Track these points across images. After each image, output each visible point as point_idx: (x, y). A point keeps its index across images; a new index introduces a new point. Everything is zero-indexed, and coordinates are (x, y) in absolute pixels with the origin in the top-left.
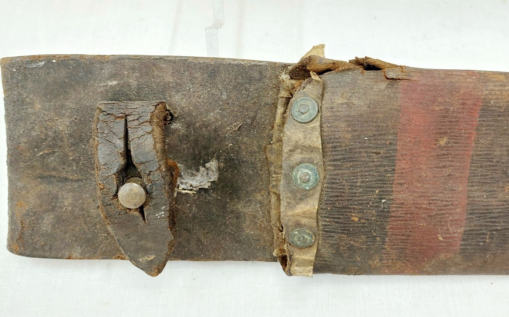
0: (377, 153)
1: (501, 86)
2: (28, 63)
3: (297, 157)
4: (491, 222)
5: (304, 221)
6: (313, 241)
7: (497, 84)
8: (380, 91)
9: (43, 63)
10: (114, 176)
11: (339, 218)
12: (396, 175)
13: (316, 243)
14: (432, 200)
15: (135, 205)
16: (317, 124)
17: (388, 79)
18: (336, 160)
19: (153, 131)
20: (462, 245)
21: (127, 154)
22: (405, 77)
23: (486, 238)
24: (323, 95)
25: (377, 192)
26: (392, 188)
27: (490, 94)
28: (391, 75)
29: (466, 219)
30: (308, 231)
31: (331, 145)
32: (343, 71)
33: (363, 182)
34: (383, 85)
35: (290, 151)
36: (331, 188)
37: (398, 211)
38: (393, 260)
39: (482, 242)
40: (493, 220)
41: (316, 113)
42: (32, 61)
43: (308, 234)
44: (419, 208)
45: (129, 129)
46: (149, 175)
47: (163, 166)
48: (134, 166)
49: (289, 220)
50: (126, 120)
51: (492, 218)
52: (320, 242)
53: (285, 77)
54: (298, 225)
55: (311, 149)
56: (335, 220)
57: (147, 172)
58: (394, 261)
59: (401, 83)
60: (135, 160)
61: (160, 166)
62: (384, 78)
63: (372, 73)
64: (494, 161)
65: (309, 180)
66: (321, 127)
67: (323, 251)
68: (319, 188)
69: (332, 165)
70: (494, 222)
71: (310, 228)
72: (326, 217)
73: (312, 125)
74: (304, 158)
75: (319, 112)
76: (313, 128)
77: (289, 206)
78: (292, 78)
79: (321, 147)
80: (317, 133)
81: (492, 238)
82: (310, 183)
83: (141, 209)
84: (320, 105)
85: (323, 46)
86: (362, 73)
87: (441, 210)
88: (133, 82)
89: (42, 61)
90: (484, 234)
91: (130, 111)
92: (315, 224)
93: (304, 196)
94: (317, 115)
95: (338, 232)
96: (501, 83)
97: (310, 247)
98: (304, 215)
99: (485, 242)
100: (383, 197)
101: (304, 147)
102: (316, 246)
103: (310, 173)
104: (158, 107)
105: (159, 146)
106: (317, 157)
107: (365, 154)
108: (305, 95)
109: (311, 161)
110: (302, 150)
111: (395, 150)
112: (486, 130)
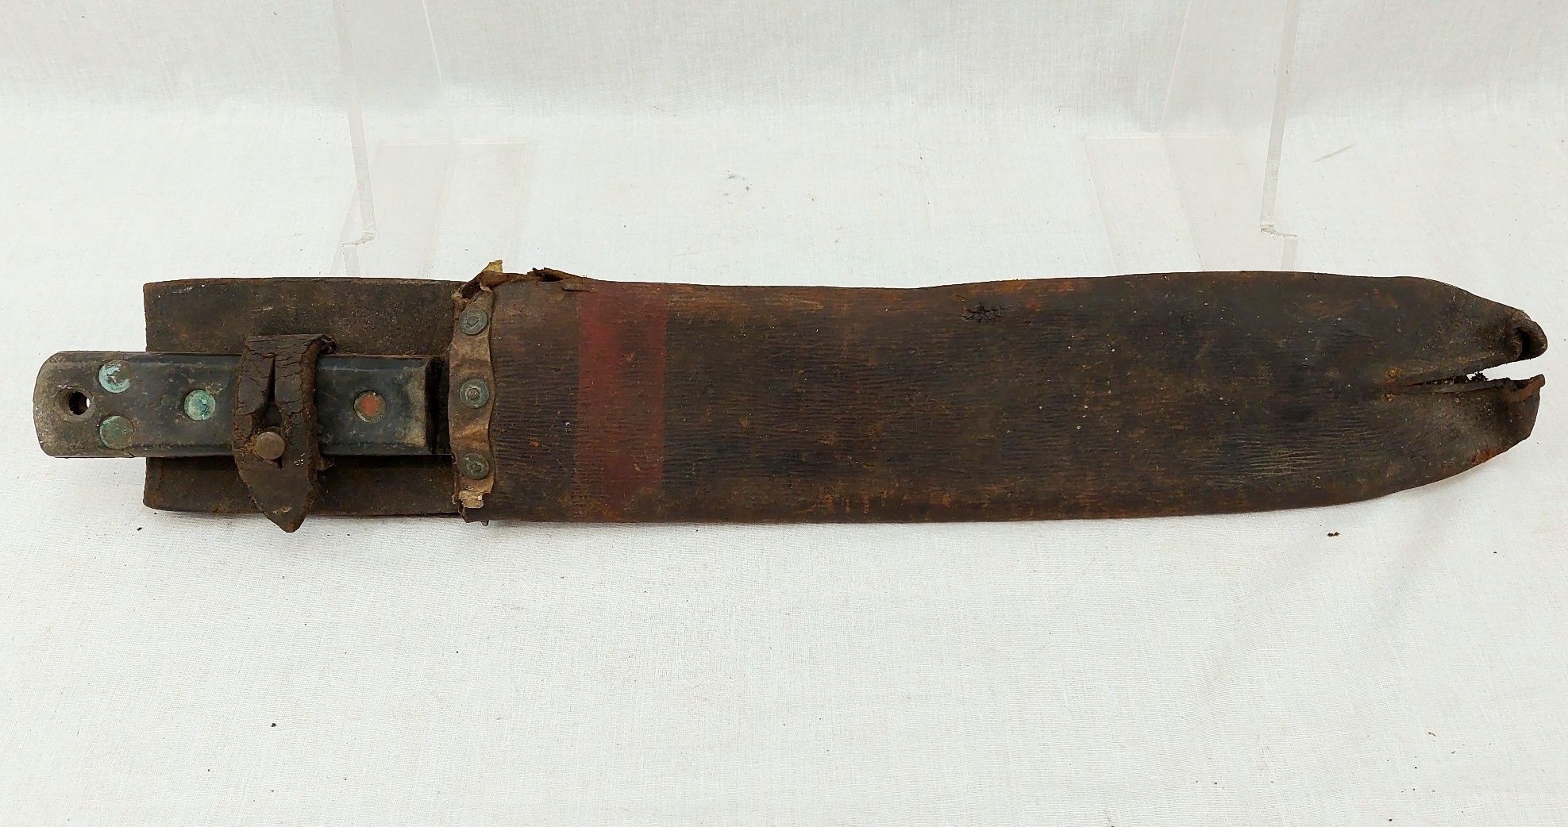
0: (557, 370)
1: (687, 297)
2: (173, 288)
3: (465, 372)
4: (696, 450)
5: (475, 444)
6: (488, 468)
7: (683, 296)
8: (557, 302)
9: (191, 288)
10: (250, 416)
11: (515, 443)
12: (579, 395)
13: (492, 474)
14: (623, 423)
15: (276, 455)
16: (485, 335)
17: (564, 290)
18: (508, 376)
19: (302, 371)
20: (665, 478)
21: (270, 394)
22: (584, 289)
23: (691, 470)
24: (493, 306)
25: (559, 413)
26: (575, 408)
27: (675, 306)
28: (569, 286)
29: (665, 447)
30: (480, 456)
31: (502, 359)
32: (516, 282)
33: (542, 402)
34: (560, 297)
35: (457, 365)
36: (504, 407)
37: (585, 436)
38: (586, 497)
39: (688, 474)
40: (697, 448)
41: (484, 325)
42: (179, 287)
43: (481, 460)
44: (609, 432)
45: (276, 369)
46: (290, 416)
47: (307, 409)
48: (275, 406)
49: (458, 444)
50: (274, 361)
51: (695, 445)
52: (497, 472)
53: (457, 295)
54: (469, 450)
55: (480, 363)
56: (512, 445)
57: (289, 413)
58: (588, 499)
59: (580, 294)
60: (278, 399)
61: (304, 408)
62: (560, 289)
63: (548, 285)
64: (690, 379)
65: (477, 397)
66: (490, 338)
67: (501, 483)
68: (490, 407)
69: (504, 382)
70: (698, 450)
71: (483, 452)
72: (500, 441)
73: (480, 338)
74: (473, 373)
75: (488, 324)
76: (481, 340)
77: (458, 428)
78: (464, 297)
79: (489, 360)
80: (486, 346)
81: (699, 470)
82: (480, 401)
83: (279, 461)
84: (490, 316)
85: (500, 262)
86: (537, 284)
87: (634, 435)
88: (291, 308)
89: (190, 286)
90: (689, 465)
91: (280, 351)
92: (488, 448)
93: (473, 415)
94: (486, 327)
95: (517, 460)
96: (686, 295)
97: (485, 477)
98: (474, 437)
99: (690, 475)
100: (567, 419)
101: (472, 360)
102: (493, 477)
103: (479, 389)
104: (312, 347)
105: (305, 386)
106: (487, 372)
107: (542, 371)
108: (476, 307)
109: (479, 376)
110: (470, 365)
111: (577, 367)
112: (676, 345)
